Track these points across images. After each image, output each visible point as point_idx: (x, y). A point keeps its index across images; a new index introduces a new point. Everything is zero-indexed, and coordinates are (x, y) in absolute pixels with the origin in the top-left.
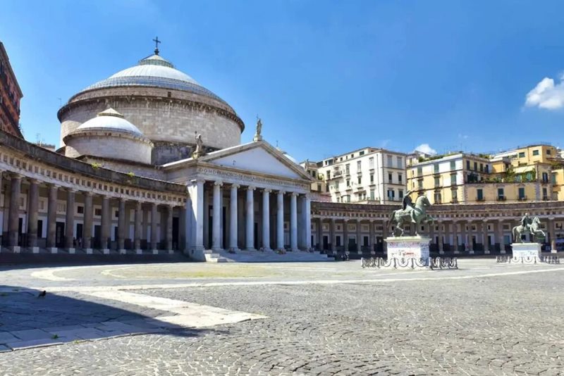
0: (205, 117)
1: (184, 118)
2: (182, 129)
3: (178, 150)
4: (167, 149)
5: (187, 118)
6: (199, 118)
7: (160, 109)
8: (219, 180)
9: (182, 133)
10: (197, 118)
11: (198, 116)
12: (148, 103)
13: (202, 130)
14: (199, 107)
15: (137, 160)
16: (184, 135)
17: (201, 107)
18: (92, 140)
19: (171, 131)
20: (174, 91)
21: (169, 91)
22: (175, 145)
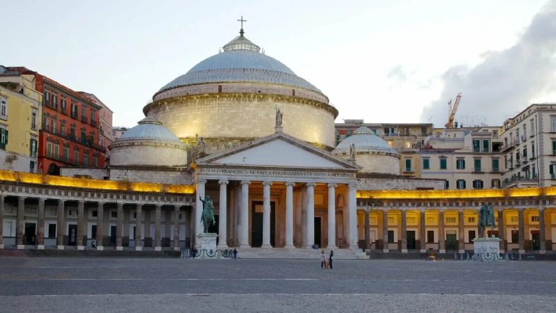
0: (257, 106)
1: (232, 111)
2: (231, 124)
3: (225, 146)
4: (214, 146)
5: (235, 111)
6: (251, 109)
7: (208, 106)
8: (224, 178)
9: (230, 128)
10: (247, 109)
11: (248, 106)
12: (198, 101)
13: (254, 121)
14: (249, 97)
15: (160, 164)
16: (232, 129)
17: (252, 96)
18: (121, 150)
19: (219, 127)
20: (225, 84)
21: (220, 84)
22: (222, 141)
